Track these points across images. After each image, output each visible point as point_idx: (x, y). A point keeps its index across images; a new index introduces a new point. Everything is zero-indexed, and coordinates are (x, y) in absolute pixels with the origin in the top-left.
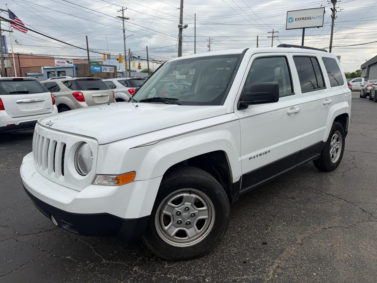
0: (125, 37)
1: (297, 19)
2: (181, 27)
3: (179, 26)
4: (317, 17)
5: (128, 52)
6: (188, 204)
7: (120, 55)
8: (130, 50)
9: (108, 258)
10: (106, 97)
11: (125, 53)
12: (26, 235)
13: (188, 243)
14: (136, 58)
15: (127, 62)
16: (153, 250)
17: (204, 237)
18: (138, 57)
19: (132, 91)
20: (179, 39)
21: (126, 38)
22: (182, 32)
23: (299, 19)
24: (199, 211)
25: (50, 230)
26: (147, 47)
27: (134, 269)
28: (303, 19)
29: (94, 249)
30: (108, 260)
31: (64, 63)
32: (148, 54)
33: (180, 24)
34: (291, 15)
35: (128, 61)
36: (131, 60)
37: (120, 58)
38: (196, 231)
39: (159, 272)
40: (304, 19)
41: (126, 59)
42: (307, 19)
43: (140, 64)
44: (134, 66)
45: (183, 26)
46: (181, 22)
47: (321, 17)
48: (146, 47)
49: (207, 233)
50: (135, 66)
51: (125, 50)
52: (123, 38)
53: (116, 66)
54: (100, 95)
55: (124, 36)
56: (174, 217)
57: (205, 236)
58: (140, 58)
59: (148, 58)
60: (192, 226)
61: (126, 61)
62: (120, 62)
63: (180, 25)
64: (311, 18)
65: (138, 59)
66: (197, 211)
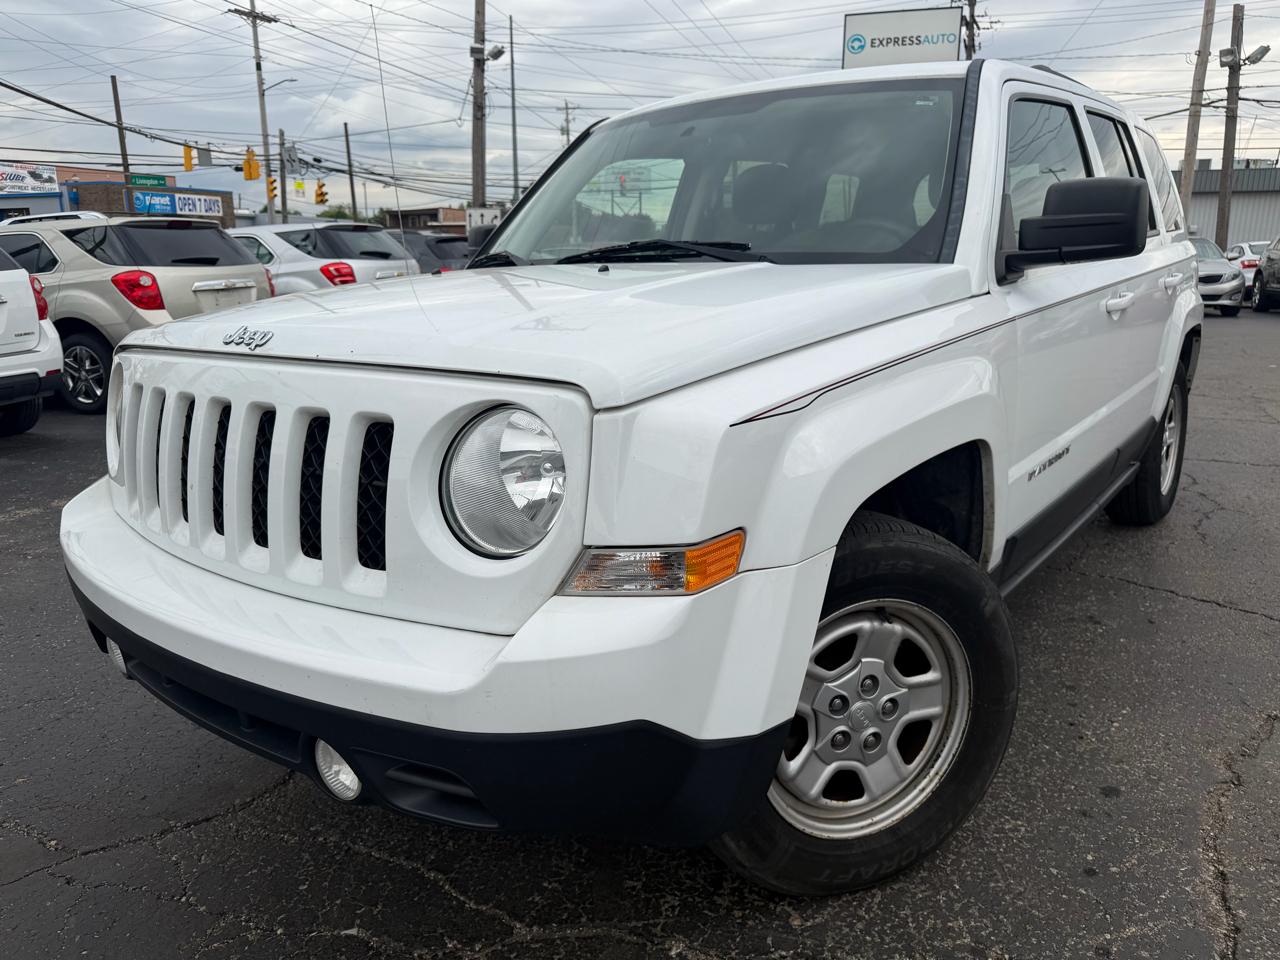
0: (265, 87)
1: (877, 42)
2: (479, 56)
3: (474, 51)
4: (941, 37)
5: (277, 140)
6: (871, 663)
7: (248, 151)
8: (282, 134)
9: (533, 913)
10: (243, 292)
11: (266, 144)
12: (103, 849)
13: (869, 821)
14: (307, 163)
15: (273, 178)
16: (747, 864)
17: (928, 790)
18: (315, 160)
19: (335, 273)
20: (475, 98)
21: (266, 93)
22: (483, 71)
23: (884, 42)
24: (911, 687)
25: (207, 820)
26: (346, 124)
27: (670, 949)
28: (896, 41)
29: (452, 882)
30: (540, 925)
31: (18, 178)
32: (352, 151)
33: (476, 42)
34: (857, 27)
35: (276, 176)
36: (293, 172)
37: (248, 161)
38: (896, 769)
39: (784, 953)
40: (900, 42)
41: (268, 166)
42: (908, 41)
43: (324, 185)
44: (301, 192)
45: (486, 52)
46: (480, 36)
47: (952, 38)
48: (343, 127)
49: (937, 774)
50: (303, 193)
51: (266, 136)
52: (257, 94)
53: (231, 193)
54: (221, 284)
55: (261, 82)
56: (821, 717)
57: (928, 785)
58: (323, 164)
59: (350, 165)
60: (884, 752)
61: (269, 175)
62: (249, 177)
63: (478, 46)
64: (922, 39)
65: (313, 166)
66: (905, 690)
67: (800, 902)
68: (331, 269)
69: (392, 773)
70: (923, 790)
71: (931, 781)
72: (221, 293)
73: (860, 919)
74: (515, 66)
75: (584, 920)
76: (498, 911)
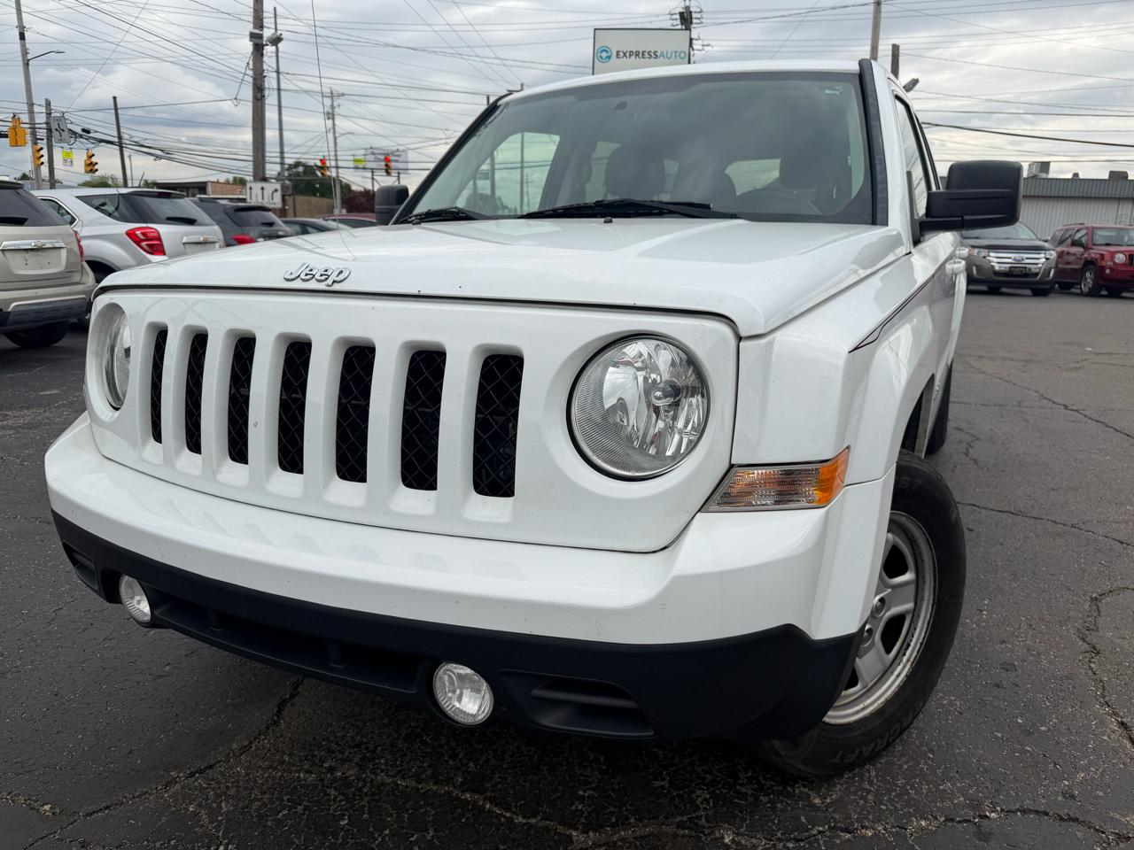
0: (29, 57)
1: (622, 54)
2: (258, 41)
3: (252, 36)
4: (674, 54)
5: (44, 110)
7: (13, 118)
8: (48, 103)
9: (583, 820)
11: (31, 112)
12: (107, 808)
14: (75, 133)
15: (39, 146)
17: (903, 675)
18: (84, 130)
19: (142, 237)
20: (254, 79)
21: (30, 62)
22: (262, 55)
23: (628, 54)
24: (893, 587)
25: (211, 767)
26: (115, 98)
28: (637, 54)
29: (491, 800)
30: (595, 831)
32: (122, 124)
33: (254, 28)
34: (606, 40)
35: (43, 144)
36: (61, 141)
37: (14, 128)
40: (640, 55)
41: (34, 134)
42: (647, 55)
43: (93, 155)
44: (68, 161)
45: (265, 39)
46: (259, 21)
47: (682, 55)
48: (112, 100)
50: (71, 162)
51: (31, 105)
52: (21, 63)
54: (32, 243)
55: (25, 52)
57: (902, 671)
58: (91, 135)
59: (120, 137)
60: (872, 646)
61: (36, 144)
62: (15, 144)
63: (257, 31)
64: (658, 54)
65: (81, 136)
66: (890, 590)
67: (812, 782)
68: (138, 233)
69: (536, 692)
70: (898, 676)
71: (904, 667)
72: (30, 253)
73: (869, 792)
74: (280, 54)
75: (632, 821)
76: (548, 822)
